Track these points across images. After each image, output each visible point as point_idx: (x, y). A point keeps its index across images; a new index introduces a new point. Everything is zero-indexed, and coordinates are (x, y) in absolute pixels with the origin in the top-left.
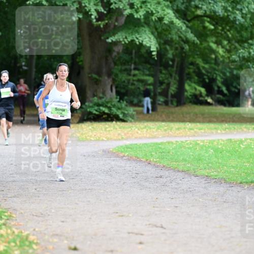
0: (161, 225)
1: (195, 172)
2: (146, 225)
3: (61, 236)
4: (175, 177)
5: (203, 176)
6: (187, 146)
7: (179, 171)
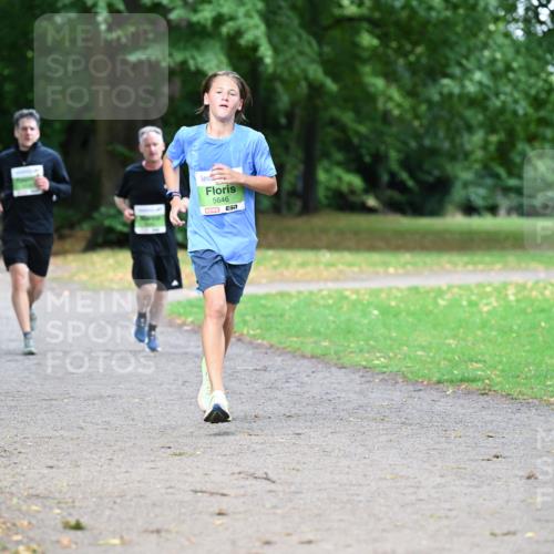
0: (266, 474)
1: (339, 359)
2: (233, 474)
3: (46, 498)
4: (295, 370)
5: (355, 368)
6: (322, 302)
7: (303, 357)
